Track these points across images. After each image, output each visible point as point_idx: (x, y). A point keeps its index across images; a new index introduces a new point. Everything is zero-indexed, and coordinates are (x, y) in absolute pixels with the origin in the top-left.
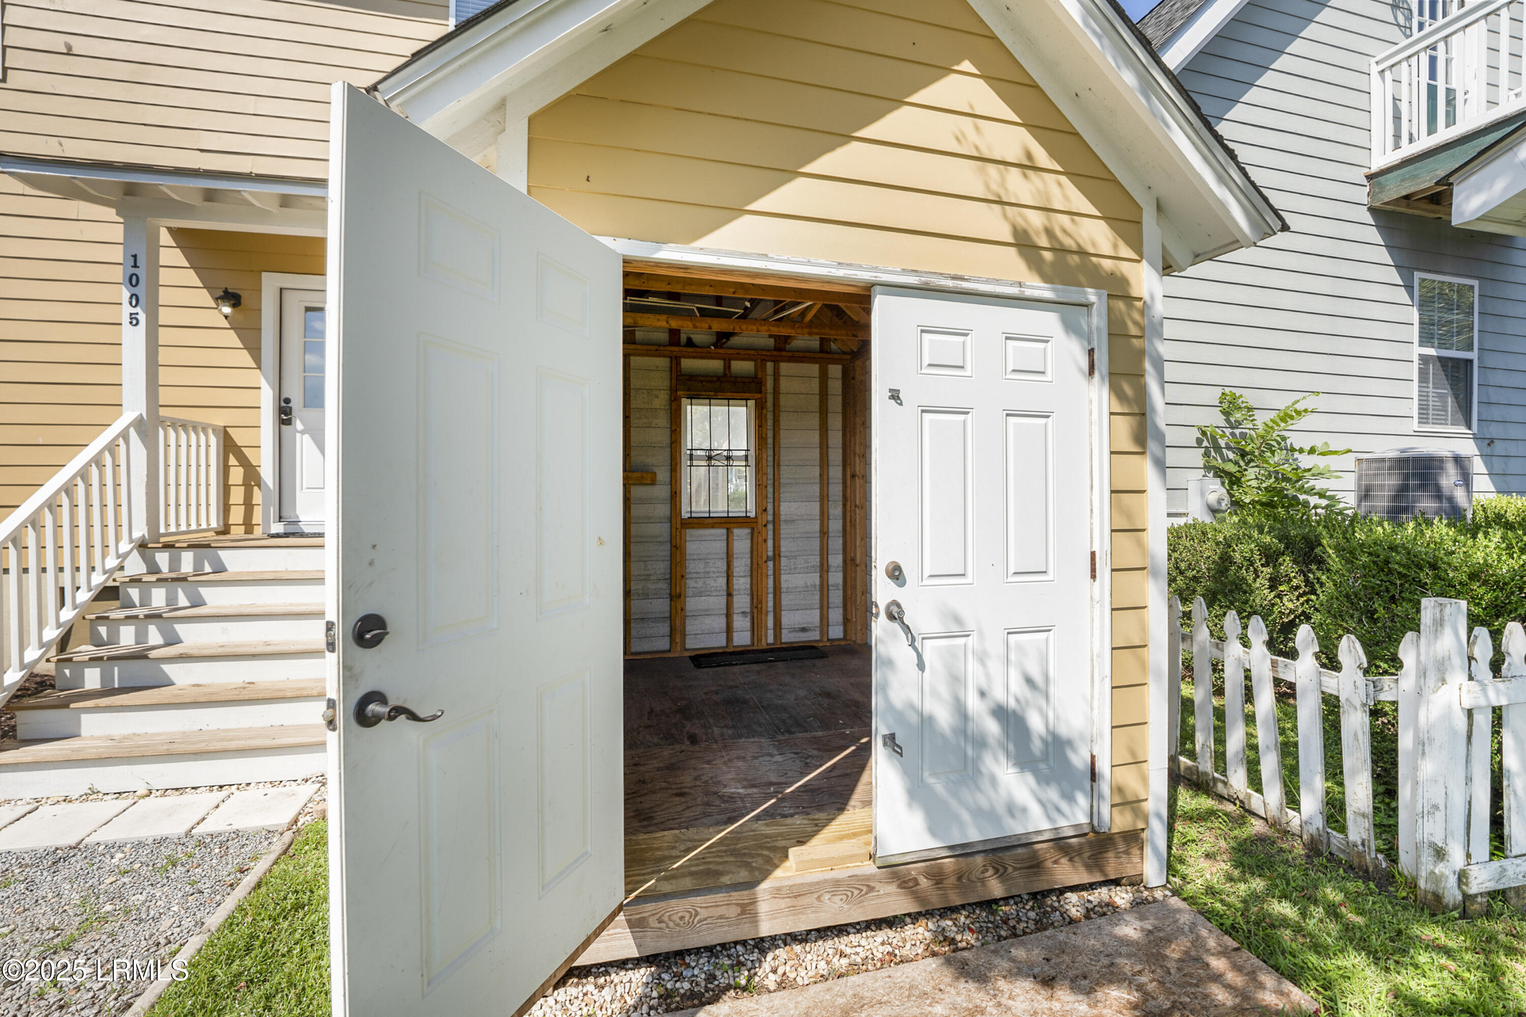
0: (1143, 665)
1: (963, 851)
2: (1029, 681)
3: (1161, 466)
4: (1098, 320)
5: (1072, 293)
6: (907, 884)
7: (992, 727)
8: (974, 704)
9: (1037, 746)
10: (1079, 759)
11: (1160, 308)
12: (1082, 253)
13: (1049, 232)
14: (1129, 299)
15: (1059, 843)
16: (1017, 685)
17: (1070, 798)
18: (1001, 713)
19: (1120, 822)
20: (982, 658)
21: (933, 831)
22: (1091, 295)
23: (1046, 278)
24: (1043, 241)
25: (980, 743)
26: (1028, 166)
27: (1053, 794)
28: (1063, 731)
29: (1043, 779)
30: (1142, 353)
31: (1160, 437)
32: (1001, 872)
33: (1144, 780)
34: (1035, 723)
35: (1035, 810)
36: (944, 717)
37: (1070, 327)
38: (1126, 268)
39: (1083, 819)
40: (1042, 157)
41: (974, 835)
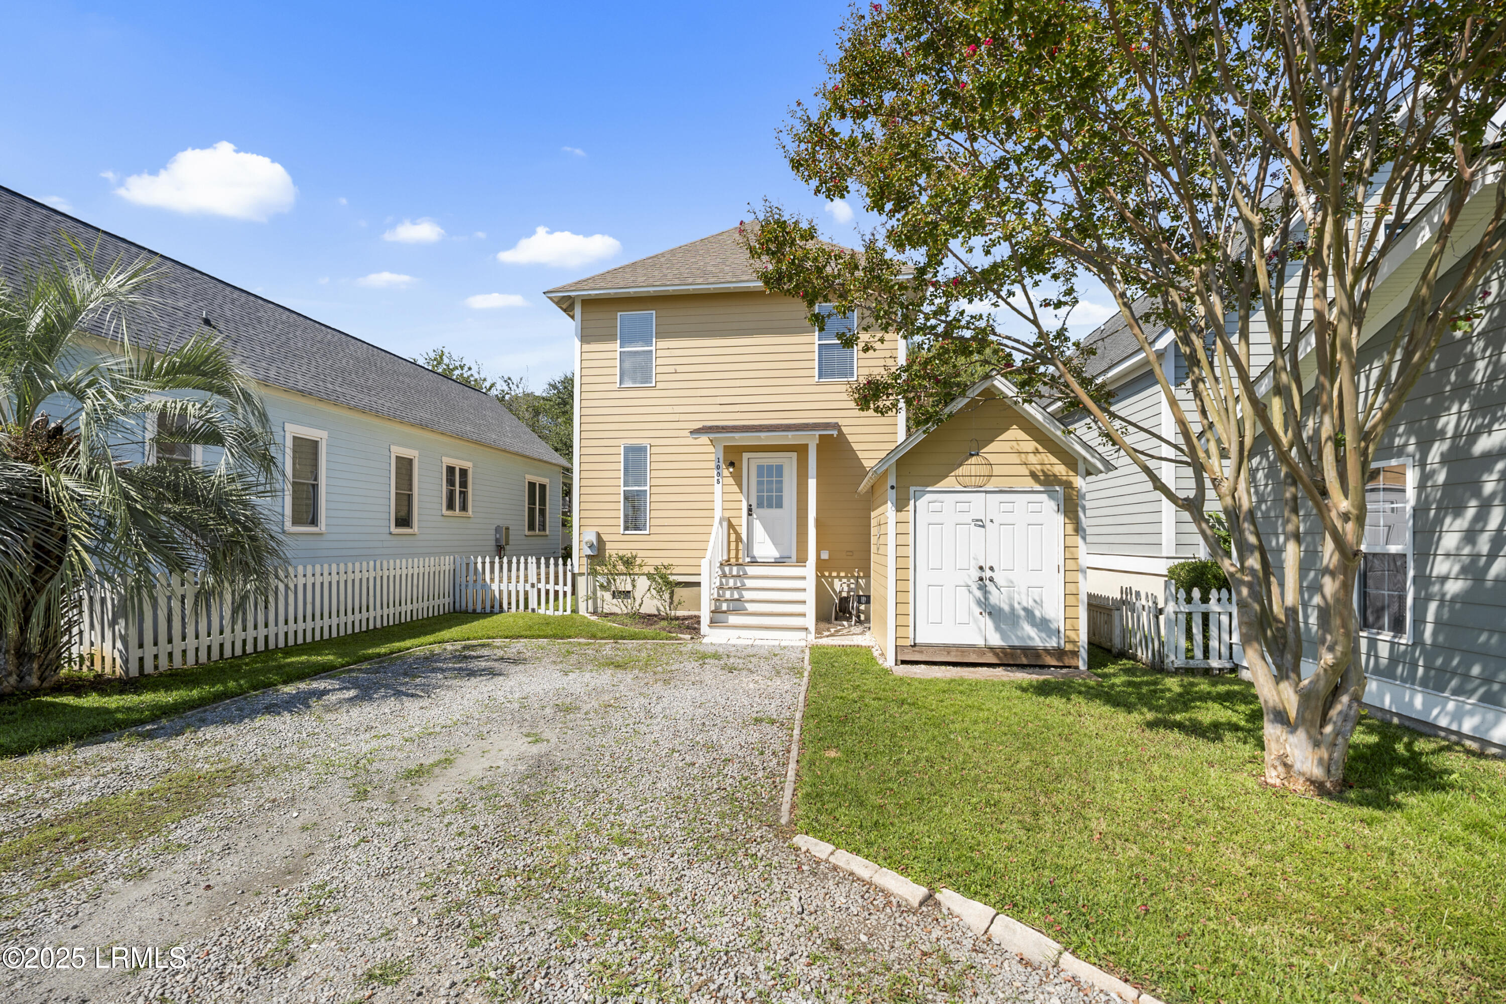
0: (1078, 600)
1: (1013, 648)
2: (1035, 601)
3: (1084, 538)
4: (1061, 495)
5: (1051, 488)
6: (996, 655)
7: (1022, 613)
8: (1016, 606)
9: (1038, 620)
10: (1054, 626)
11: (1084, 490)
12: (1055, 476)
13: (1043, 471)
14: (1073, 488)
15: (1046, 650)
16: (1031, 603)
17: (1050, 638)
18: (1025, 609)
19: (1069, 647)
20: (1019, 594)
21: (1003, 639)
22: (1057, 488)
23: (1041, 485)
24: (1040, 474)
25: (1019, 617)
26: (1036, 452)
27: (1043, 635)
28: (1047, 617)
29: (1039, 630)
30: (1077, 505)
31: (1084, 531)
32: (1026, 656)
33: (1078, 635)
34: (1037, 614)
35: (1037, 639)
36: (1006, 608)
37: (1051, 497)
38: (1071, 479)
39: (1055, 645)
40: (1041, 449)
41: (1016, 643)
